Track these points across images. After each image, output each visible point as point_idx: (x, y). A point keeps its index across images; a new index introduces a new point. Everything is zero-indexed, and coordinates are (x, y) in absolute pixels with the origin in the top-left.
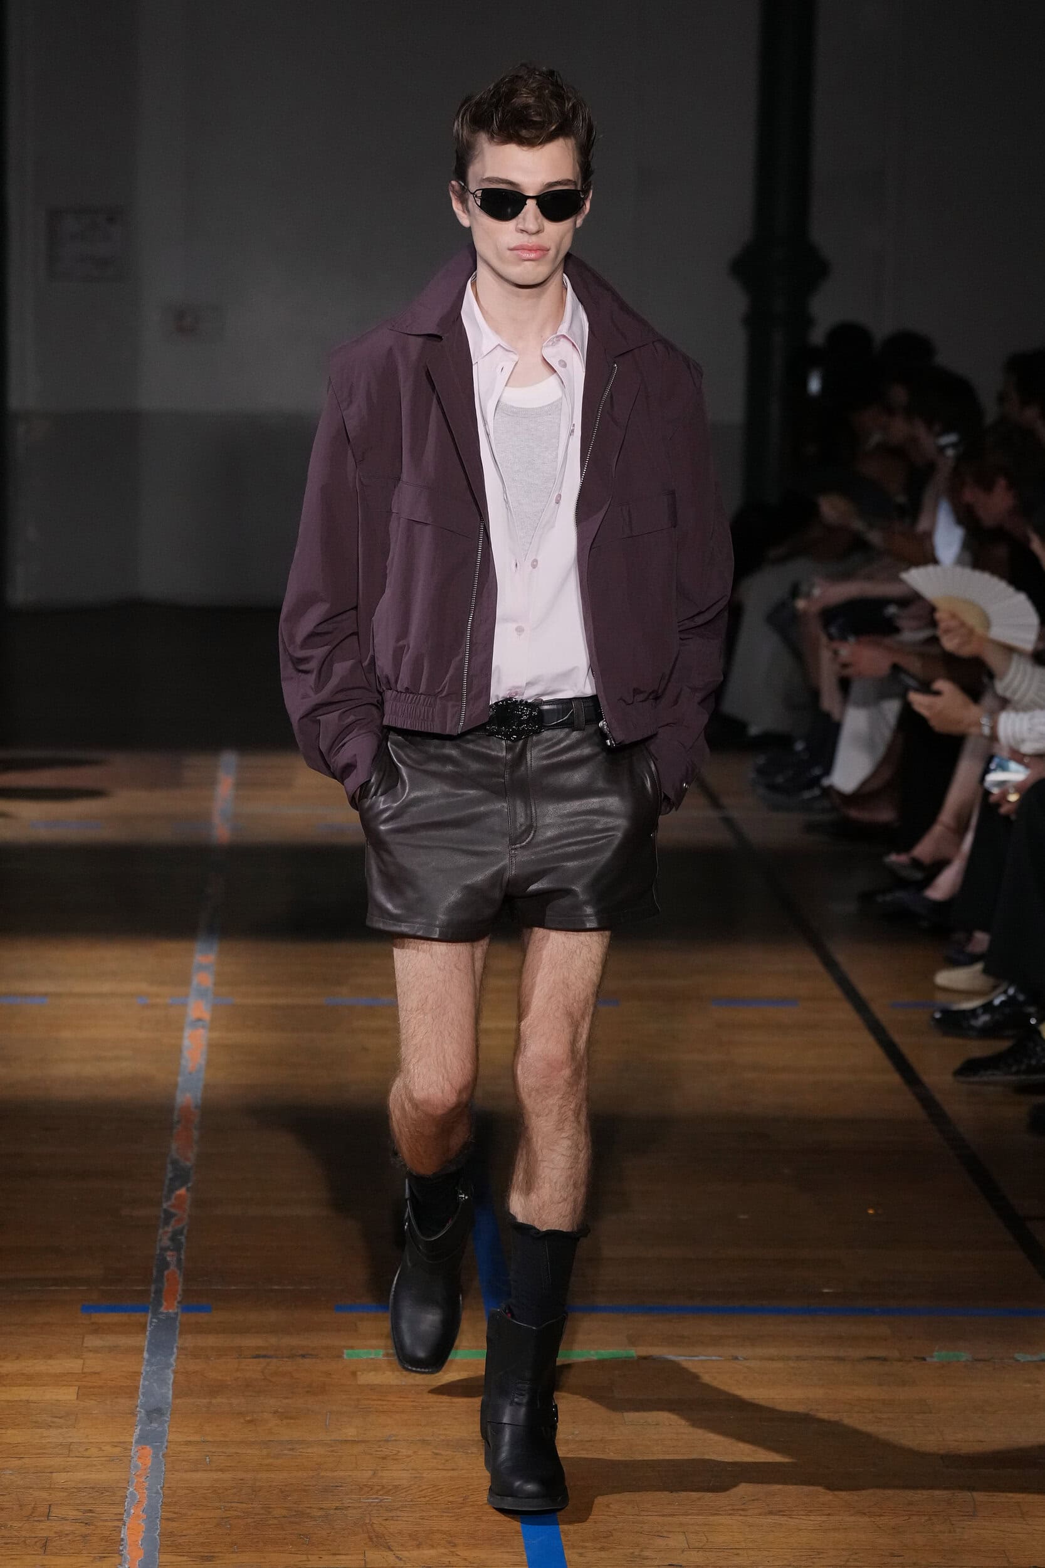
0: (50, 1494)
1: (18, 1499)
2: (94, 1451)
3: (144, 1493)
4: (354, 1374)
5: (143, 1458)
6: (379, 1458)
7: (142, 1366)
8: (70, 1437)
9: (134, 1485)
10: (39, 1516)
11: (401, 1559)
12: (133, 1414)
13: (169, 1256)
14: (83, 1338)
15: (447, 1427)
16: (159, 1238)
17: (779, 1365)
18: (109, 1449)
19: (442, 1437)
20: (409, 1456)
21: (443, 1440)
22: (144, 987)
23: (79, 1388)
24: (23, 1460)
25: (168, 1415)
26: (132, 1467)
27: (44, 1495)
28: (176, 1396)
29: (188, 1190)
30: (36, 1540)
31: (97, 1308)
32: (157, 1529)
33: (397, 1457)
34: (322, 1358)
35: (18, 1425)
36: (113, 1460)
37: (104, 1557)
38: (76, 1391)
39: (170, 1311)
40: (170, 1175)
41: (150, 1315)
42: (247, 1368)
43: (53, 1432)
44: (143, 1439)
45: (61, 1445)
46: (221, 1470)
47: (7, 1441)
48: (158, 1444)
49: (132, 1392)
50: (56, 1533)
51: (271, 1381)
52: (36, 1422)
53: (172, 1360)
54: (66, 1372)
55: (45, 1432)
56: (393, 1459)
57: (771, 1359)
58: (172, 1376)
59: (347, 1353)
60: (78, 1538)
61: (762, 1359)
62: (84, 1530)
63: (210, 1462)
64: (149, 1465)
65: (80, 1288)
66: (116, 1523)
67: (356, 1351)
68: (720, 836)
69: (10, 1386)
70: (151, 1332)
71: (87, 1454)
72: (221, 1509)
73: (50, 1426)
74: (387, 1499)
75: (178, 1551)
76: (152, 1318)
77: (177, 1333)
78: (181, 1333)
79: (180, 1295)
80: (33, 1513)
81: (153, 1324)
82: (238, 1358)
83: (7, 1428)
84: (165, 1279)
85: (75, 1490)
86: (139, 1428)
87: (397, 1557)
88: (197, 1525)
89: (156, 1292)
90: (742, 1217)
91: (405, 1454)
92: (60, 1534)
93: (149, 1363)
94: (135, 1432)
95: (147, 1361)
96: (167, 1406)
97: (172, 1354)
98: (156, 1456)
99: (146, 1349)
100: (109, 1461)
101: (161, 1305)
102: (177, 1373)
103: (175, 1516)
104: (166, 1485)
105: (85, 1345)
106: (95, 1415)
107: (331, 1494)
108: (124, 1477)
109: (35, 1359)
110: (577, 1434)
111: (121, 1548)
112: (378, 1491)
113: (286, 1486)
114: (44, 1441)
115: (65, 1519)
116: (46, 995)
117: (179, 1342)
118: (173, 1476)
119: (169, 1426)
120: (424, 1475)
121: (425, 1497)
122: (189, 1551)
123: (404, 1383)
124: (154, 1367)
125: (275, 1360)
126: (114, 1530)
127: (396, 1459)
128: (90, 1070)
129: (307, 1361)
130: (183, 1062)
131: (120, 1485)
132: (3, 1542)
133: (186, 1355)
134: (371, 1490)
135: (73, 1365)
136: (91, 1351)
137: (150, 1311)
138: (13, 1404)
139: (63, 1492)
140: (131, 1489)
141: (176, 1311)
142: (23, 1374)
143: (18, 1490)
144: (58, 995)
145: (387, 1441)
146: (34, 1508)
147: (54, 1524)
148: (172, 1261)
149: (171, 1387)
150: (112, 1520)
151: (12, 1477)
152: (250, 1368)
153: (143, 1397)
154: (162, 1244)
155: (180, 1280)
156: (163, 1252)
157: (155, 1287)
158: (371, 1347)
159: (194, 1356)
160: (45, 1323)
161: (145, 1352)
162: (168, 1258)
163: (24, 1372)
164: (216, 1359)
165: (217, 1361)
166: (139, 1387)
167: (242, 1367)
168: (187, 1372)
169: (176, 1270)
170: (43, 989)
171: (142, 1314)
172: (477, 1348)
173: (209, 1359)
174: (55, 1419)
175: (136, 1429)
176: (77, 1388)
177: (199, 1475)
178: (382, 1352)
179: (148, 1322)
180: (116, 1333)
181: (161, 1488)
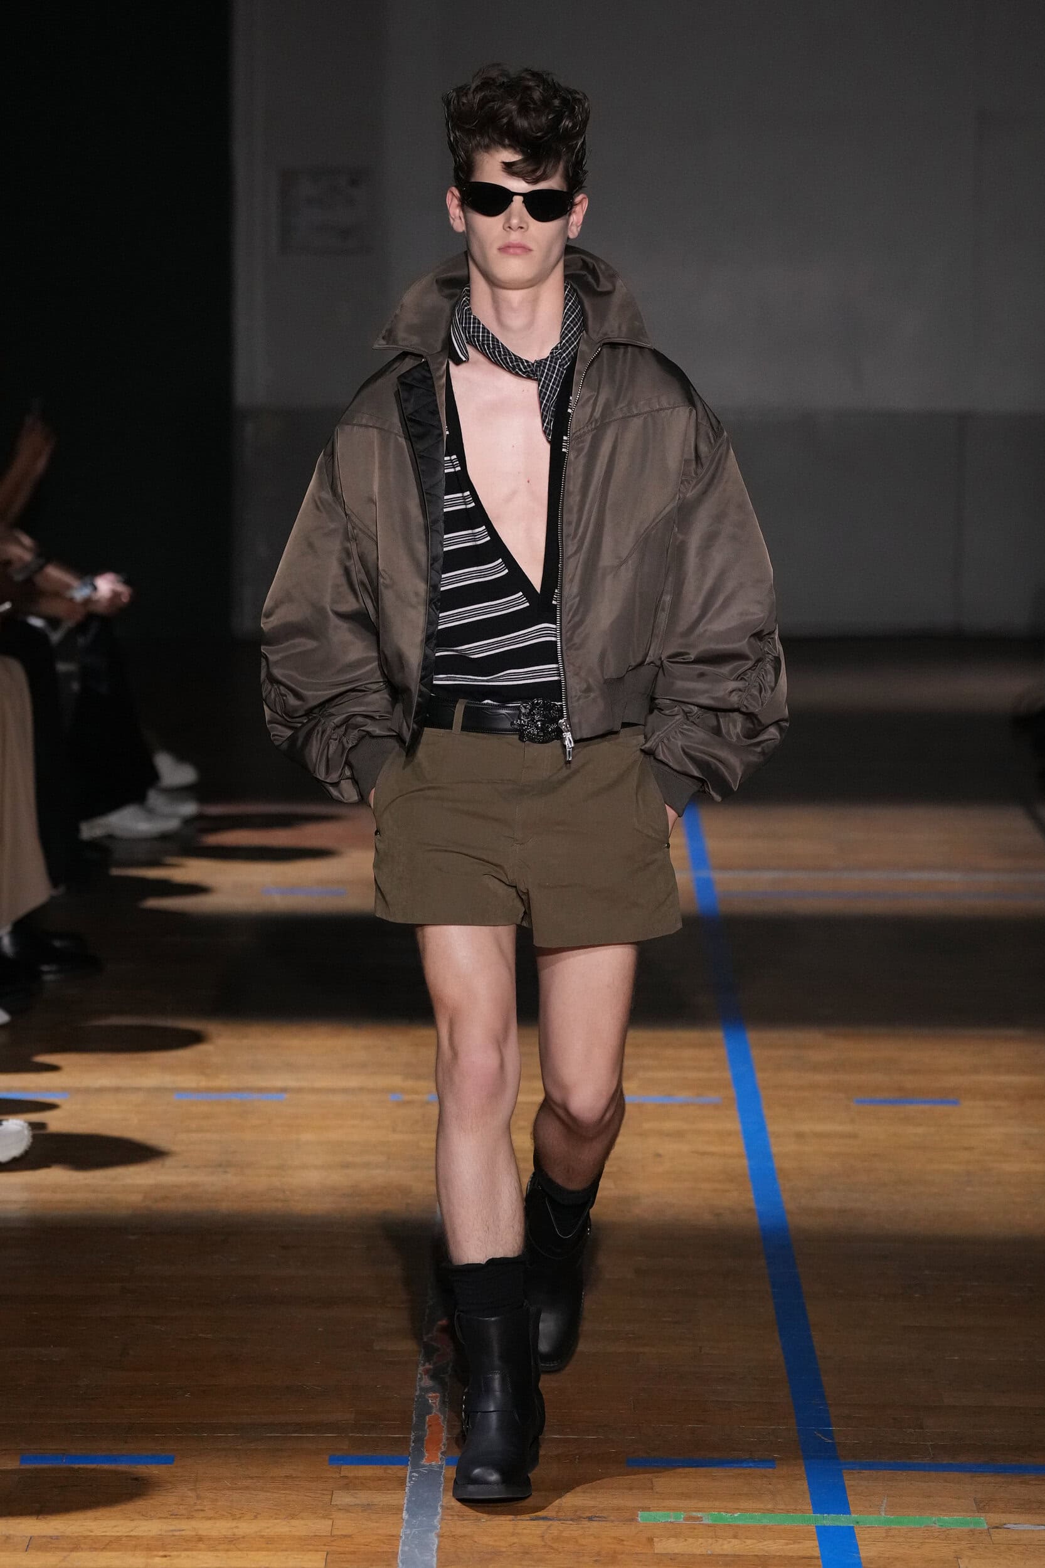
4: (650, 1540)
7: (401, 1527)
13: (429, 1397)
14: (331, 1495)
16: (419, 1376)
22: (397, 1081)
23: (327, 1555)
28: (441, 1564)
31: (347, 1460)
34: (612, 1521)
38: (324, 1557)
39: (433, 1463)
40: (431, 1303)
41: (409, 1468)
42: (525, 1531)
49: (388, 1558)
51: (552, 1548)
54: (313, 1534)
58: (436, 1541)
59: (642, 1516)
65: (327, 1435)
67: (653, 1514)
69: (249, 1550)
70: (411, 1488)
76: (411, 1472)
77: (441, 1490)
79: (444, 1445)
81: (413, 1479)
82: (513, 1520)
84: (427, 1426)
89: (415, 1441)
93: (410, 1527)
97: (436, 1515)
99: (405, 1509)
101: (423, 1457)
102: (442, 1536)
105: (332, 1503)
109: (276, 1519)
116: (284, 1090)
117: (444, 1500)
123: (709, 1552)
124: (413, 1531)
125: (556, 1523)
128: (338, 1178)
129: (595, 1524)
133: (451, 1515)
135: (321, 1526)
136: (340, 1509)
137: (409, 1463)
141: (440, 1463)
142: (262, 1537)
144: (299, 1090)
148: (434, 1403)
149: (434, 1553)
152: (528, 1531)
153: (403, 1564)
154: (423, 1384)
155: (445, 1427)
156: (423, 1394)
157: (414, 1434)
158: (670, 1509)
159: (462, 1516)
160: (287, 1477)
161: (404, 1512)
162: (430, 1401)
163: (263, 1534)
164: (487, 1521)
165: (489, 1523)
166: (397, 1553)
167: (516, 1531)
168: (453, 1536)
169: (440, 1415)
170: (279, 1083)
171: (400, 1467)
172: (795, 1511)
173: (479, 1520)
176: (325, 1553)
178: (682, 1515)
179: (407, 1476)
180: (370, 1489)
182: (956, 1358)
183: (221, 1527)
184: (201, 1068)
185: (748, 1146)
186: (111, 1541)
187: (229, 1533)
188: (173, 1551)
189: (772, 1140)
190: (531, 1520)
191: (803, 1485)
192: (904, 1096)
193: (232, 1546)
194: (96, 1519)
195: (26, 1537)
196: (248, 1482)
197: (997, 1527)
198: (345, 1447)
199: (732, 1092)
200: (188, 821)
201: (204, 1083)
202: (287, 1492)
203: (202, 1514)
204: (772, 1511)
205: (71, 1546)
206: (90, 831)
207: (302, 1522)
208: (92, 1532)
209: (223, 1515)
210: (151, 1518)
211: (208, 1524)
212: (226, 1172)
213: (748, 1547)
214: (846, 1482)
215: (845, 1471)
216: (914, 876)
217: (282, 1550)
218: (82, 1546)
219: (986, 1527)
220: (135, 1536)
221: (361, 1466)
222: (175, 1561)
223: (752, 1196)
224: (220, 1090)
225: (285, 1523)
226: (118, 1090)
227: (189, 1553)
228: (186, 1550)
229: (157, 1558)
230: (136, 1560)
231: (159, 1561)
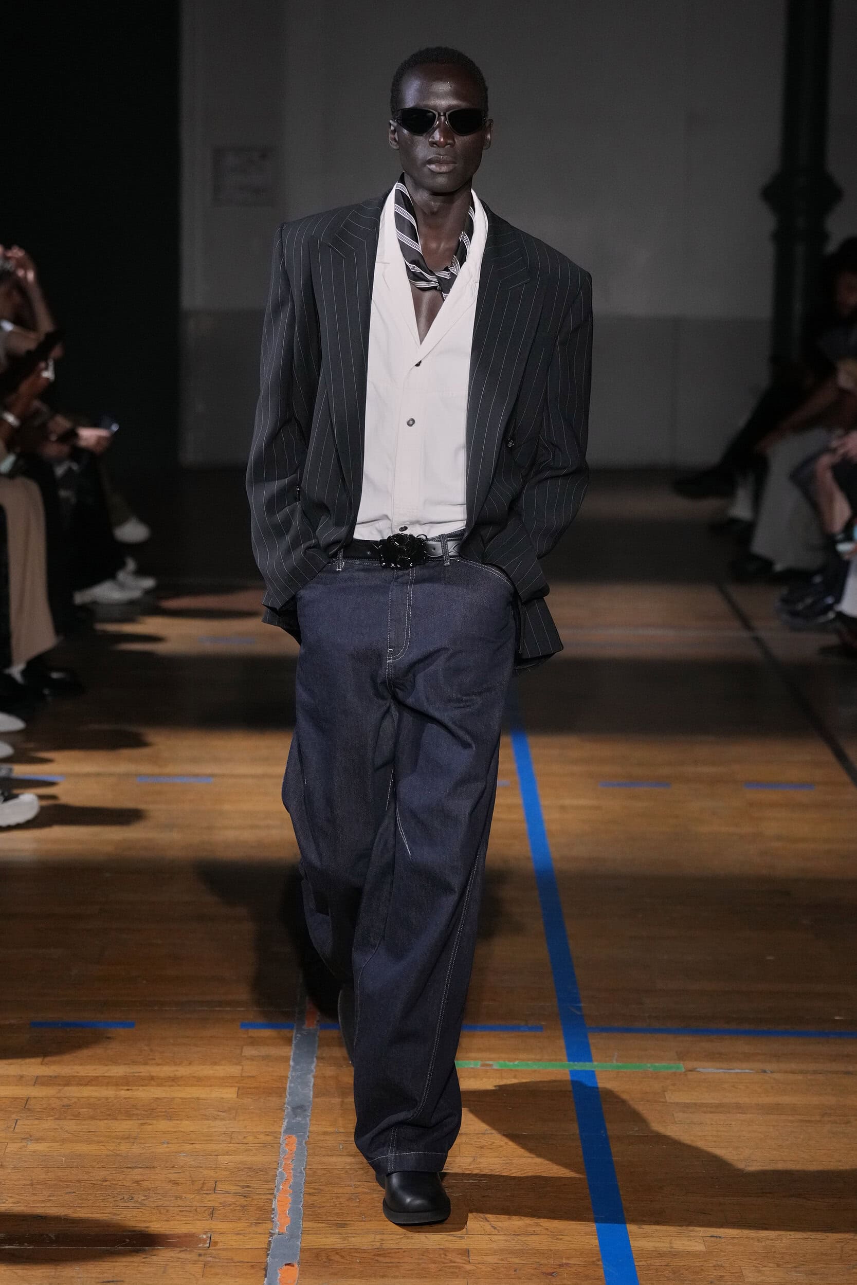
0: (216, 1173)
1: (191, 1177)
2: (250, 1138)
3: (291, 1173)
5: (289, 1145)
6: (477, 1147)
7: (289, 1071)
8: (232, 1127)
9: (283, 1166)
10: (207, 1190)
11: (495, 1228)
12: (282, 1110)
14: (242, 1049)
17: (800, 1077)
18: (262, 1137)
20: (501, 1146)
23: (238, 1089)
24: (194, 1145)
25: (310, 1111)
26: (281, 1152)
27: (211, 1173)
28: (315, 1096)
30: (205, 1208)
31: (253, 1026)
32: (301, 1202)
33: (492, 1147)
35: (191, 1117)
36: (265, 1146)
37: (259, 1223)
38: (237, 1090)
39: (311, 1028)
41: (295, 1031)
43: (218, 1123)
44: (289, 1130)
45: (225, 1134)
46: (352, 1155)
47: (182, 1130)
48: (302, 1134)
49: (280, 1092)
50: (220, 1203)
52: (205, 1115)
53: (313, 1067)
54: (228, 1075)
55: (212, 1123)
56: (489, 1149)
57: (793, 1072)
58: (312, 1080)
60: (238, 1208)
61: (786, 1072)
62: (243, 1201)
63: (343, 1148)
64: (295, 1150)
65: (239, 1009)
66: (269, 1197)
68: (752, 652)
69: (184, 1086)
70: (296, 1045)
71: (245, 1141)
72: (352, 1186)
73: (216, 1118)
74: (484, 1180)
75: (317, 1219)
76: (296, 1034)
77: (317, 1045)
78: (319, 1046)
79: (319, 1016)
80: (202, 1187)
81: (298, 1038)
83: (181, 1120)
85: (236, 1170)
86: (286, 1121)
87: (492, 1226)
88: (333, 1198)
89: (299, 1013)
90: (769, 958)
91: (499, 1144)
92: (224, 1205)
93: (295, 1070)
94: (283, 1124)
95: (293, 1067)
96: (309, 1104)
97: (313, 1062)
98: (300, 1143)
99: (291, 1059)
100: (262, 1147)
101: (303, 1023)
102: (316, 1077)
103: (316, 1191)
104: (308, 1167)
105: (243, 1054)
106: (252, 1110)
108: (275, 1160)
109: (203, 1065)
111: (272, 1216)
114: (211, 1130)
115: (227, 1192)
116: (212, 775)
117: (318, 1053)
118: (313, 1160)
119: (310, 1120)
120: (514, 1162)
122: (326, 1219)
124: (297, 1073)
126: (267, 1202)
127: (491, 1149)
128: (247, 835)
131: (271, 1166)
132: (178, 1210)
133: (323, 1063)
135: (235, 1070)
136: (248, 1059)
137: (295, 1027)
138: (187, 1100)
139: (227, 1171)
140: (280, 1170)
141: (315, 1028)
142: (194, 1077)
143: (191, 1169)
144: (221, 776)
145: (484, 1134)
146: (203, 1183)
147: (218, 1196)
149: (312, 1089)
150: (265, 1194)
151: (185, 1159)
153: (290, 1096)
157: (298, 1008)
158: (471, 1059)
159: (330, 1064)
160: (211, 1037)
161: (291, 1061)
163: (194, 1075)
166: (286, 1088)
168: (325, 1077)
170: (209, 771)
171: (288, 1030)
172: (556, 1060)
173: (342, 1066)
174: (219, 1113)
175: (284, 1121)
176: (237, 1088)
177: (334, 1159)
178: (479, 1063)
179: (294, 1037)
180: (268, 1045)
181: (304, 1169)
182: (666, 957)
183: (167, 1071)
184: (154, 759)
185: (527, 815)
186: (92, 1080)
187: (172, 1075)
188: (134, 1086)
189: (543, 811)
191: (562, 1043)
192: (634, 781)
193: (174, 1083)
194: (81, 1065)
195: (34, 1076)
196: (185, 1041)
197: (690, 1071)
198: (251, 1017)
199: (517, 778)
200: (148, 592)
201: (156, 770)
202: (212, 1047)
203: (153, 1062)
204: (540, 1060)
206: (80, 598)
207: (222, 1067)
208: (78, 1073)
209: (168, 1062)
210: (119, 1064)
211: (158, 1069)
212: (171, 831)
214: (591, 1041)
215: (590, 1033)
216: (643, 632)
217: (208, 1086)
218: (72, 1083)
219: (683, 1070)
220: (108, 1076)
221: (263, 1030)
222: (135, 1093)
223: (529, 848)
224: (169, 775)
225: (210, 1068)
226: (98, 775)
227: (145, 1088)
228: (142, 1086)
229: (123, 1091)
230: (108, 1092)
231: (124, 1093)
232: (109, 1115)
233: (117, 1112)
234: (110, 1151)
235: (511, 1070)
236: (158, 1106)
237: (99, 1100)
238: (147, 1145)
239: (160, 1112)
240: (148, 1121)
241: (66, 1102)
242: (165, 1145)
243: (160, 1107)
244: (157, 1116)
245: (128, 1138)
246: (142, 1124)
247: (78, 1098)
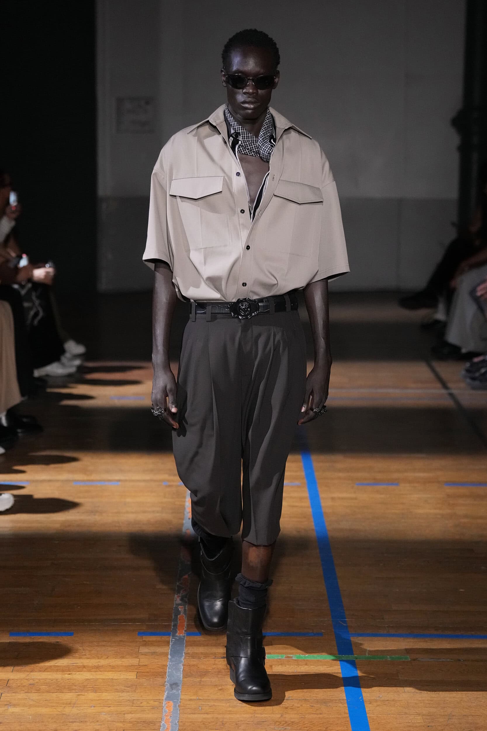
0: (124, 725)
1: (108, 727)
2: (144, 704)
3: (170, 724)
4: (271, 666)
5: (168, 707)
6: (284, 708)
7: (168, 662)
8: (133, 697)
9: (165, 720)
12: (164, 685)
13: (179, 608)
14: (139, 648)
15: (317, 693)
16: (175, 599)
17: (481, 664)
18: (152, 702)
19: (315, 698)
20: (298, 707)
21: (315, 700)
22: (166, 477)
24: (110, 708)
25: (180, 686)
26: (163, 712)
27: (120, 725)
28: (184, 677)
29: (189, 575)
31: (145, 634)
33: (292, 708)
35: (108, 691)
36: (154, 708)
38: (136, 674)
39: (181, 635)
40: (180, 569)
41: (171, 637)
42: (219, 663)
43: (124, 694)
44: (168, 698)
45: (129, 700)
46: (207, 713)
47: (103, 699)
48: (176, 700)
49: (163, 675)
52: (117, 689)
54: (131, 665)
55: (121, 694)
56: (290, 709)
57: (477, 661)
58: (182, 667)
61: (473, 661)
63: (201, 709)
64: (172, 710)
65: (137, 624)
67: (272, 655)
68: (448, 403)
69: (105, 671)
70: (172, 645)
71: (141, 705)
73: (123, 691)
76: (172, 639)
77: (184, 646)
78: (186, 646)
79: (186, 627)
81: (173, 641)
82: (214, 658)
83: (103, 692)
84: (178, 619)
85: (135, 723)
86: (167, 692)
89: (173, 626)
90: (461, 590)
91: (297, 706)
93: (172, 661)
94: (164, 694)
95: (171, 659)
96: (180, 682)
97: (182, 656)
98: (175, 706)
100: (152, 709)
101: (176, 632)
102: (185, 665)
104: (180, 721)
105: (139, 652)
106: (145, 686)
107: (261, 725)
108: (160, 716)
109: (116, 658)
110: (381, 697)
112: (284, 724)
113: (238, 721)
114: (120, 699)
116: (119, 481)
117: (185, 650)
118: (183, 716)
119: (181, 692)
120: (306, 717)
121: (306, 727)
123: (295, 671)
124: (173, 663)
127: (292, 709)
128: (141, 517)
130: (185, 513)
131: (158, 720)
133: (189, 656)
134: (280, 723)
135: (134, 661)
136: (142, 654)
137: (171, 635)
138: (105, 680)
139: (131, 723)
140: (163, 723)
141: (184, 635)
142: (110, 666)
143: (108, 723)
144: (126, 481)
148: (182, 610)
149: (182, 672)
151: (105, 716)
152: (220, 663)
153: (168, 677)
154: (177, 603)
155: (186, 620)
156: (177, 606)
157: (173, 623)
158: (279, 653)
159: (193, 657)
160: (120, 641)
161: (169, 655)
162: (180, 610)
163: (110, 665)
164: (204, 659)
165: (204, 660)
166: (166, 672)
167: (216, 663)
168: (189, 665)
169: (184, 615)
170: (117, 478)
171: (167, 636)
173: (200, 659)
174: (126, 688)
175: (165, 693)
176: (136, 672)
177: (196, 716)
178: (284, 656)
179: (170, 640)
180: (154, 646)
181: (178, 722)
182: (398, 590)
183: (93, 662)
184: (84, 471)
185: (311, 504)
186: (47, 668)
187: (96, 664)
188: (73, 672)
189: (322, 501)
190: (222, 658)
191: (334, 643)
192: (376, 482)
193: (98, 670)
196: (104, 643)
197: (414, 660)
198: (145, 629)
199: (305, 481)
200: (78, 368)
201: (85, 478)
202: (121, 647)
203: (85, 657)
205: (31, 670)
206: (38, 373)
207: (127, 659)
209: (94, 657)
210: (64, 658)
211: (88, 661)
212: (95, 515)
213: (311, 669)
214: (352, 642)
215: (351, 637)
216: (380, 391)
217: (119, 671)
218: (36, 670)
219: (410, 660)
220: (57, 666)
221: (152, 637)
222: (74, 676)
223: (313, 524)
224: (92, 481)
225: (119, 660)
226: (50, 481)
227: (79, 673)
228: (78, 671)
229: (67, 675)
230: (58, 676)
231: (67, 676)
232: (58, 690)
233: (63, 687)
234: (59, 712)
235: (304, 660)
236: (88, 684)
237: (52, 681)
238: (81, 708)
239: (89, 688)
240: (81, 693)
241: (31, 682)
242: (93, 708)
243: (89, 685)
244: (88, 690)
245: (69, 704)
246: (78, 695)
247: (39, 679)
